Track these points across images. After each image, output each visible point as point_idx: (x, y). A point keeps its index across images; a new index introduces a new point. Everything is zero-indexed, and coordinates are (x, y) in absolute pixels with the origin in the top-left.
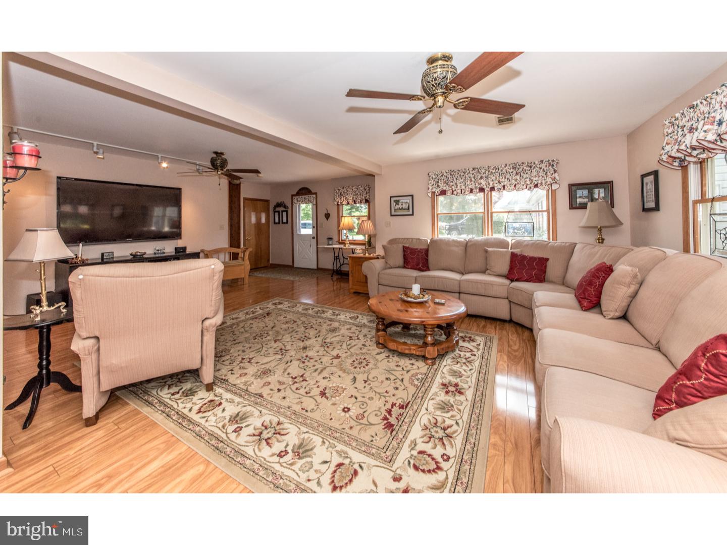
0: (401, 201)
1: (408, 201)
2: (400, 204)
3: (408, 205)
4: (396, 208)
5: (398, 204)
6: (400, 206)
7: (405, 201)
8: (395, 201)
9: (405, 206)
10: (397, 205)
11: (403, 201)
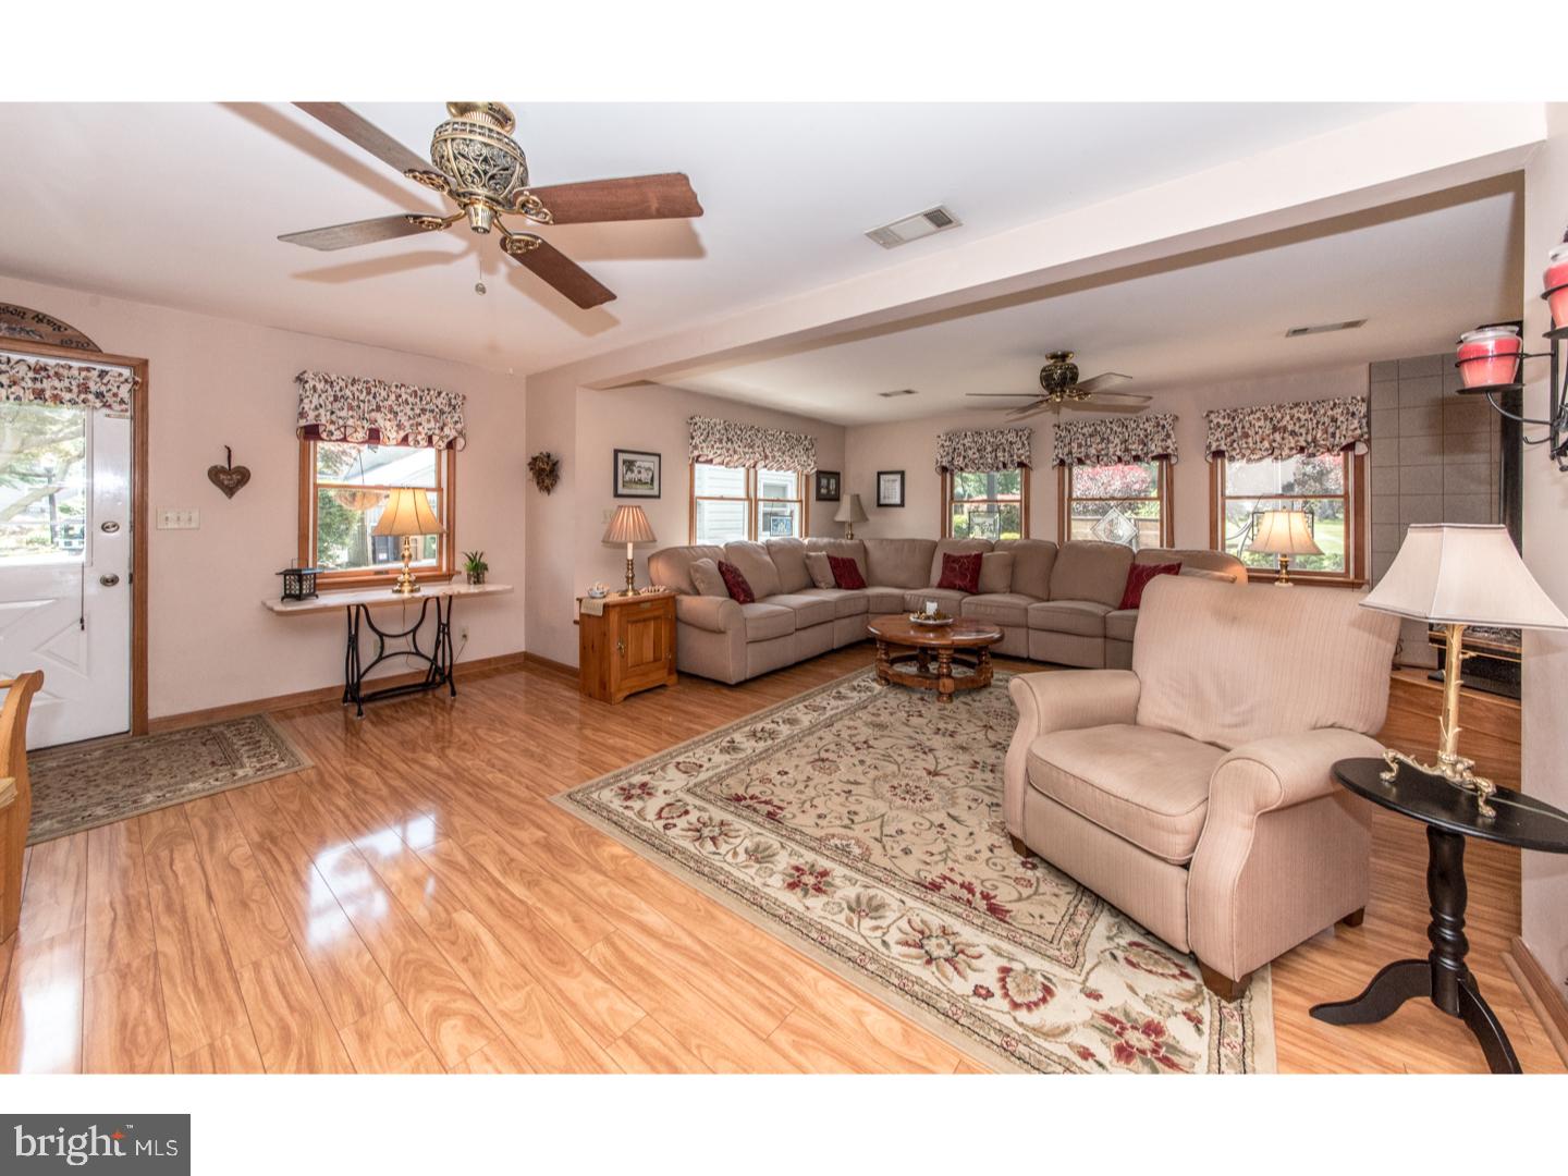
0: (638, 464)
1: (651, 465)
2: (636, 470)
3: (651, 474)
4: (627, 478)
5: (632, 471)
6: (634, 476)
7: (647, 465)
8: (624, 462)
9: (645, 476)
10: (629, 473)
11: (643, 464)
